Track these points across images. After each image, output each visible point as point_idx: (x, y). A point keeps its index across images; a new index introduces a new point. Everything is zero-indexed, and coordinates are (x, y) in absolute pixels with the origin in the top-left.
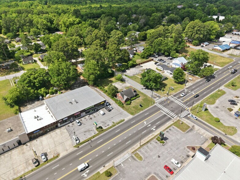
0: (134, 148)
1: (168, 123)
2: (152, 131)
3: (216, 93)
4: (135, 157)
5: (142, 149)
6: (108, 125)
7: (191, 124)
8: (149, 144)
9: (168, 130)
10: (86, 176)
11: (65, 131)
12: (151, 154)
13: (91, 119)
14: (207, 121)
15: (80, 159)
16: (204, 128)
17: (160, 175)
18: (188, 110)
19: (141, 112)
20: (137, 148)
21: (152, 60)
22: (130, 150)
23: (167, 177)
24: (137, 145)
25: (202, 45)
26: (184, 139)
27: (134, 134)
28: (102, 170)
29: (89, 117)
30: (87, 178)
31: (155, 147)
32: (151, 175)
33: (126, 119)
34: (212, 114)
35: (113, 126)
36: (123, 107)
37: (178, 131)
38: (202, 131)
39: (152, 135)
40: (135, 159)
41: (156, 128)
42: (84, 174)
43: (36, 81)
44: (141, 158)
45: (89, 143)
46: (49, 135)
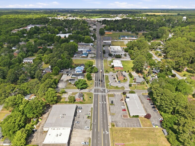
0: (108, 113)
1: (106, 98)
2: (106, 104)
3: (106, 77)
4: (113, 115)
5: (111, 111)
6: (89, 114)
7: (112, 93)
8: (111, 108)
9: (109, 100)
10: (108, 133)
11: (77, 130)
12: (115, 110)
13: (79, 117)
14: (115, 89)
15: (99, 131)
16: (117, 92)
17: (124, 113)
18: (106, 89)
19: (93, 100)
20: (109, 112)
21: (63, 74)
22: (108, 115)
23: (126, 112)
24: (108, 111)
25: (74, 56)
26: (117, 99)
27: (102, 109)
28: (110, 127)
29: (77, 117)
30: (109, 133)
31: (113, 108)
32: (123, 116)
33: (93, 107)
34: (113, 86)
35: (92, 112)
36: (84, 103)
37: (112, 98)
38: (117, 93)
39: (108, 105)
40: (113, 116)
41: (106, 102)
42: (107, 133)
43: (21, 122)
44: (114, 114)
45: (93, 125)
46: (72, 137)
